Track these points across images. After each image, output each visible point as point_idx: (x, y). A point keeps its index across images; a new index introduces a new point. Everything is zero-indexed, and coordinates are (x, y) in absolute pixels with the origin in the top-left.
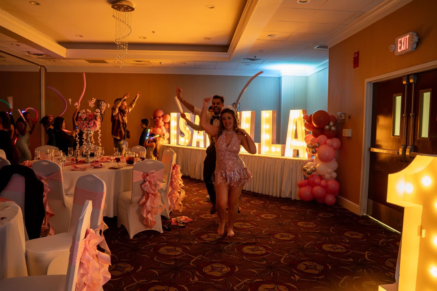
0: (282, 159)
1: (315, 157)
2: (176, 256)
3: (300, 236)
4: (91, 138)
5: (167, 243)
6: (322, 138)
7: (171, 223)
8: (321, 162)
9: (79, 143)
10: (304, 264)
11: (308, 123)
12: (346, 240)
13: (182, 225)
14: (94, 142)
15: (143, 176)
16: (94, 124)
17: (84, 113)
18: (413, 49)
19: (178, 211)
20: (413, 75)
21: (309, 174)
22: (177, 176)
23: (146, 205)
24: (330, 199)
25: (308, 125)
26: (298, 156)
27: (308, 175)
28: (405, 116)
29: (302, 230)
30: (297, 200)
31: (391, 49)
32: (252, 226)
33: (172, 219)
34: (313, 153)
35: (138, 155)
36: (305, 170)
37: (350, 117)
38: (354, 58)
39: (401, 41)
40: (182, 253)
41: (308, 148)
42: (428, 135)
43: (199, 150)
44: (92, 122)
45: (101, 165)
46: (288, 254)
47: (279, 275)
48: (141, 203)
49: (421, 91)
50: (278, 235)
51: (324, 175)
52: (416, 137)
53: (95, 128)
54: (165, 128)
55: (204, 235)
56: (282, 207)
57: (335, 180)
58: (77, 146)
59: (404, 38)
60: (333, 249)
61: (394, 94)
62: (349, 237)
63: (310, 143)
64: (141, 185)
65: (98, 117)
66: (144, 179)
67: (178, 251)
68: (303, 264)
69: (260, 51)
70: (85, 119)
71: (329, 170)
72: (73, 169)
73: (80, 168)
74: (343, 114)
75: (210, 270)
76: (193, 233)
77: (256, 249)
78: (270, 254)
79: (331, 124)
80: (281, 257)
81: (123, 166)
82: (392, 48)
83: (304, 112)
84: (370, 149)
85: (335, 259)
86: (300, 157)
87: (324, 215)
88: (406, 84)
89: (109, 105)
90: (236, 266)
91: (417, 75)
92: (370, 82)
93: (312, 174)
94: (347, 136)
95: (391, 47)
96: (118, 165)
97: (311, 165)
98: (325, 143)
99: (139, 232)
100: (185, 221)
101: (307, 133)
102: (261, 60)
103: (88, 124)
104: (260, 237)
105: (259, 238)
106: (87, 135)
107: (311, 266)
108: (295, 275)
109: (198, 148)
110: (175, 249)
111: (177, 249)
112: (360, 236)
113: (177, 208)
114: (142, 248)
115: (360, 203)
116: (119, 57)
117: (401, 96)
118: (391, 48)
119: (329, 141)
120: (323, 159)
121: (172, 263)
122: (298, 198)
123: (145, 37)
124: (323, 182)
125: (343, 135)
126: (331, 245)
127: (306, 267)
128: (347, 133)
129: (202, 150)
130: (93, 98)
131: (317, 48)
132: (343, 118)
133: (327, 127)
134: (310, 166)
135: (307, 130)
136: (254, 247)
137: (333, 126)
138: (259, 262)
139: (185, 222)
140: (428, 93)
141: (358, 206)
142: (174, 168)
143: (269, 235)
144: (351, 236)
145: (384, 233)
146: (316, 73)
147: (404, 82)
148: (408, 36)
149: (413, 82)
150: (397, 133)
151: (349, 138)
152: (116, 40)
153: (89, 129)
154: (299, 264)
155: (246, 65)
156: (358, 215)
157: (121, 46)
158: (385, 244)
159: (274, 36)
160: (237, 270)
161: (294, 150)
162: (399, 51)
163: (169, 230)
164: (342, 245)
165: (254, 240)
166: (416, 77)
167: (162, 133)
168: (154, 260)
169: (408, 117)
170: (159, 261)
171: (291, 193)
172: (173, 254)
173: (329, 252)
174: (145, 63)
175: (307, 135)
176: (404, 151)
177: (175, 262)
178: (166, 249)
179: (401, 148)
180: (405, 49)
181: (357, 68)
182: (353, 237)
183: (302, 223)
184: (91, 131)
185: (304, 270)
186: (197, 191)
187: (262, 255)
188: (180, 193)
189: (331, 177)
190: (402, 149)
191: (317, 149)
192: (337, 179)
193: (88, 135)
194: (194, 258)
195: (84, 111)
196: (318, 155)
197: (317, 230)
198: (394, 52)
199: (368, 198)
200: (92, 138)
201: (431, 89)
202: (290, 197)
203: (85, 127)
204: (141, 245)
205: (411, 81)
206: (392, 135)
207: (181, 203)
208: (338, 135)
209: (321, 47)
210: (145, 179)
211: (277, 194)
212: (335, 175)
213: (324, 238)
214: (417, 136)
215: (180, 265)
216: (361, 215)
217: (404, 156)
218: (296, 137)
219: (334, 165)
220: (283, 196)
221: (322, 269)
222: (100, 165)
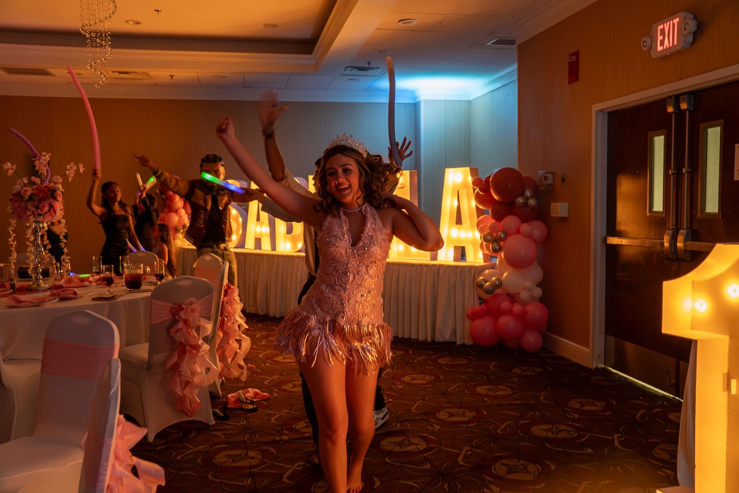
0: (434, 265)
1: (498, 260)
2: (251, 467)
3: (485, 413)
4: (42, 236)
5: (228, 443)
6: (511, 221)
7: (226, 403)
8: (511, 268)
9: (15, 250)
10: (504, 465)
11: (481, 193)
12: (574, 415)
13: (251, 407)
14: (49, 246)
15: (171, 311)
16: (50, 208)
17: (25, 185)
18: (688, 44)
19: (238, 380)
20: (686, 96)
21: (488, 292)
22: (232, 308)
23: (180, 370)
24: (532, 339)
25: (483, 197)
26: (462, 259)
27: (486, 295)
28: (673, 174)
29: (488, 402)
30: (467, 346)
31: (644, 46)
32: (390, 400)
33: (229, 396)
34: (495, 251)
35: (149, 269)
36: (480, 286)
37: (563, 180)
38: (569, 63)
39: (663, 31)
40: (262, 461)
41: (484, 243)
42: (717, 208)
43: (262, 255)
44: (46, 203)
45: (75, 293)
46: (470, 448)
47: (460, 487)
48: (168, 366)
49: (702, 125)
50: (442, 412)
51: (518, 294)
52: (694, 212)
53: (53, 216)
54: (186, 213)
55: (299, 422)
56: (442, 361)
57: (540, 302)
58: (11, 256)
59: (668, 23)
60: (553, 434)
61: (649, 133)
62: (577, 409)
63: (488, 233)
64: (168, 330)
65: (59, 192)
66: (174, 318)
67: (253, 458)
68: (500, 463)
69: (380, 52)
70: (31, 198)
71: (528, 283)
72: (12, 303)
73: (28, 302)
74: (549, 173)
75: (324, 490)
76: (275, 420)
77: (406, 441)
78: (434, 450)
79: (528, 193)
80: (459, 455)
81: (119, 294)
82: (646, 43)
83: (474, 172)
84: (605, 240)
85: (559, 451)
86: (467, 260)
87: (523, 371)
88: (674, 112)
89: (81, 166)
90: (374, 477)
91: (695, 95)
92: (602, 111)
93: (494, 293)
94: (560, 216)
95: (644, 42)
96: (109, 291)
97: (493, 275)
98: (518, 232)
99: (166, 428)
100: (255, 398)
101: (480, 212)
102: (381, 69)
103: (37, 208)
104: (410, 420)
105: (407, 420)
106: (35, 232)
107: (516, 466)
108: (491, 486)
109: (258, 251)
110: (246, 455)
111: (251, 454)
112: (598, 406)
113: (236, 373)
114: (179, 458)
115: (591, 344)
116: (91, 65)
117: (663, 136)
118: (644, 44)
119: (525, 227)
120: (514, 262)
121: (247, 481)
122: (468, 342)
123: (138, 20)
124: (517, 308)
125: (553, 215)
126: (548, 427)
127: (509, 470)
128: (559, 209)
129: (268, 255)
130: (44, 153)
131: (493, 43)
132: (549, 182)
133: (520, 200)
134: (489, 278)
135: (480, 207)
136: (400, 439)
137: (532, 197)
138: (419, 466)
139: (255, 400)
140: (717, 128)
141: (588, 350)
142: (226, 292)
143: (426, 413)
144: (580, 407)
145: (642, 399)
146: (487, 93)
147: (670, 109)
148: (676, 21)
149: (688, 109)
150: (658, 205)
151: (563, 219)
152: (83, 28)
153: (40, 219)
154: (494, 465)
155: (349, 80)
156: (589, 367)
157: (96, 42)
158: (647, 418)
159: (411, 22)
160: (378, 484)
161: (456, 248)
162: (660, 48)
163: (226, 418)
164: (568, 425)
165: (399, 427)
166: (693, 99)
167: (181, 224)
168: (208, 479)
169: (679, 175)
170: (219, 480)
171: (454, 332)
172: (244, 463)
173: (546, 439)
174: (139, 77)
175: (482, 217)
176: (674, 240)
177: (251, 479)
178: (228, 456)
179: (667, 236)
180: (671, 45)
181: (575, 84)
182: (584, 408)
183: (485, 387)
184: (43, 223)
185: (506, 474)
186: (266, 337)
187: (421, 452)
188: (239, 342)
189: (532, 296)
190: (669, 238)
191: (502, 243)
192: (543, 300)
193: (37, 232)
194: (289, 469)
195: (26, 181)
196: (505, 255)
197: (516, 399)
198: (650, 51)
199: (606, 333)
200: (46, 237)
201: (722, 121)
202: (453, 341)
203: (30, 215)
204: (174, 453)
205: (684, 106)
206: (648, 211)
207: (242, 363)
208: (541, 214)
209: (500, 42)
210: (177, 317)
211: (426, 336)
212: (538, 292)
213: (532, 413)
214: (697, 210)
215: (264, 483)
216: (594, 366)
217: (672, 250)
218: (459, 221)
219: (536, 273)
220: (439, 338)
221: (539, 472)
222: (73, 294)
